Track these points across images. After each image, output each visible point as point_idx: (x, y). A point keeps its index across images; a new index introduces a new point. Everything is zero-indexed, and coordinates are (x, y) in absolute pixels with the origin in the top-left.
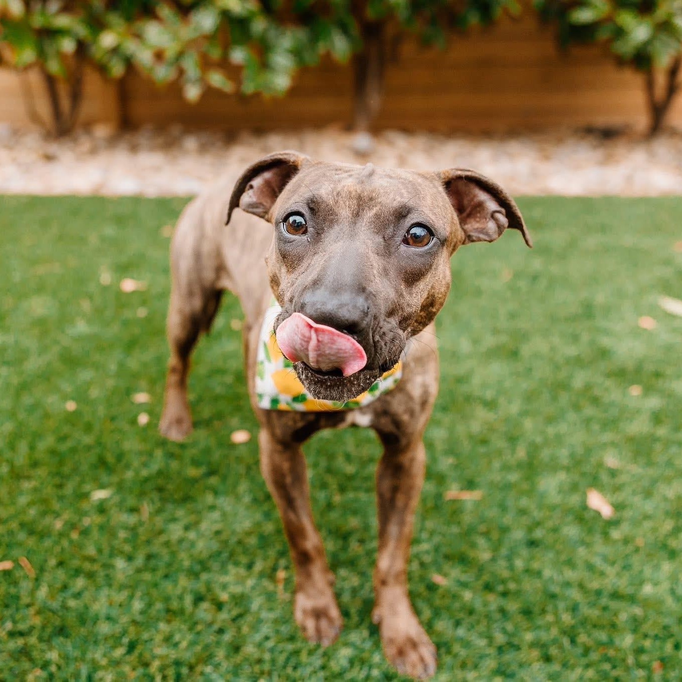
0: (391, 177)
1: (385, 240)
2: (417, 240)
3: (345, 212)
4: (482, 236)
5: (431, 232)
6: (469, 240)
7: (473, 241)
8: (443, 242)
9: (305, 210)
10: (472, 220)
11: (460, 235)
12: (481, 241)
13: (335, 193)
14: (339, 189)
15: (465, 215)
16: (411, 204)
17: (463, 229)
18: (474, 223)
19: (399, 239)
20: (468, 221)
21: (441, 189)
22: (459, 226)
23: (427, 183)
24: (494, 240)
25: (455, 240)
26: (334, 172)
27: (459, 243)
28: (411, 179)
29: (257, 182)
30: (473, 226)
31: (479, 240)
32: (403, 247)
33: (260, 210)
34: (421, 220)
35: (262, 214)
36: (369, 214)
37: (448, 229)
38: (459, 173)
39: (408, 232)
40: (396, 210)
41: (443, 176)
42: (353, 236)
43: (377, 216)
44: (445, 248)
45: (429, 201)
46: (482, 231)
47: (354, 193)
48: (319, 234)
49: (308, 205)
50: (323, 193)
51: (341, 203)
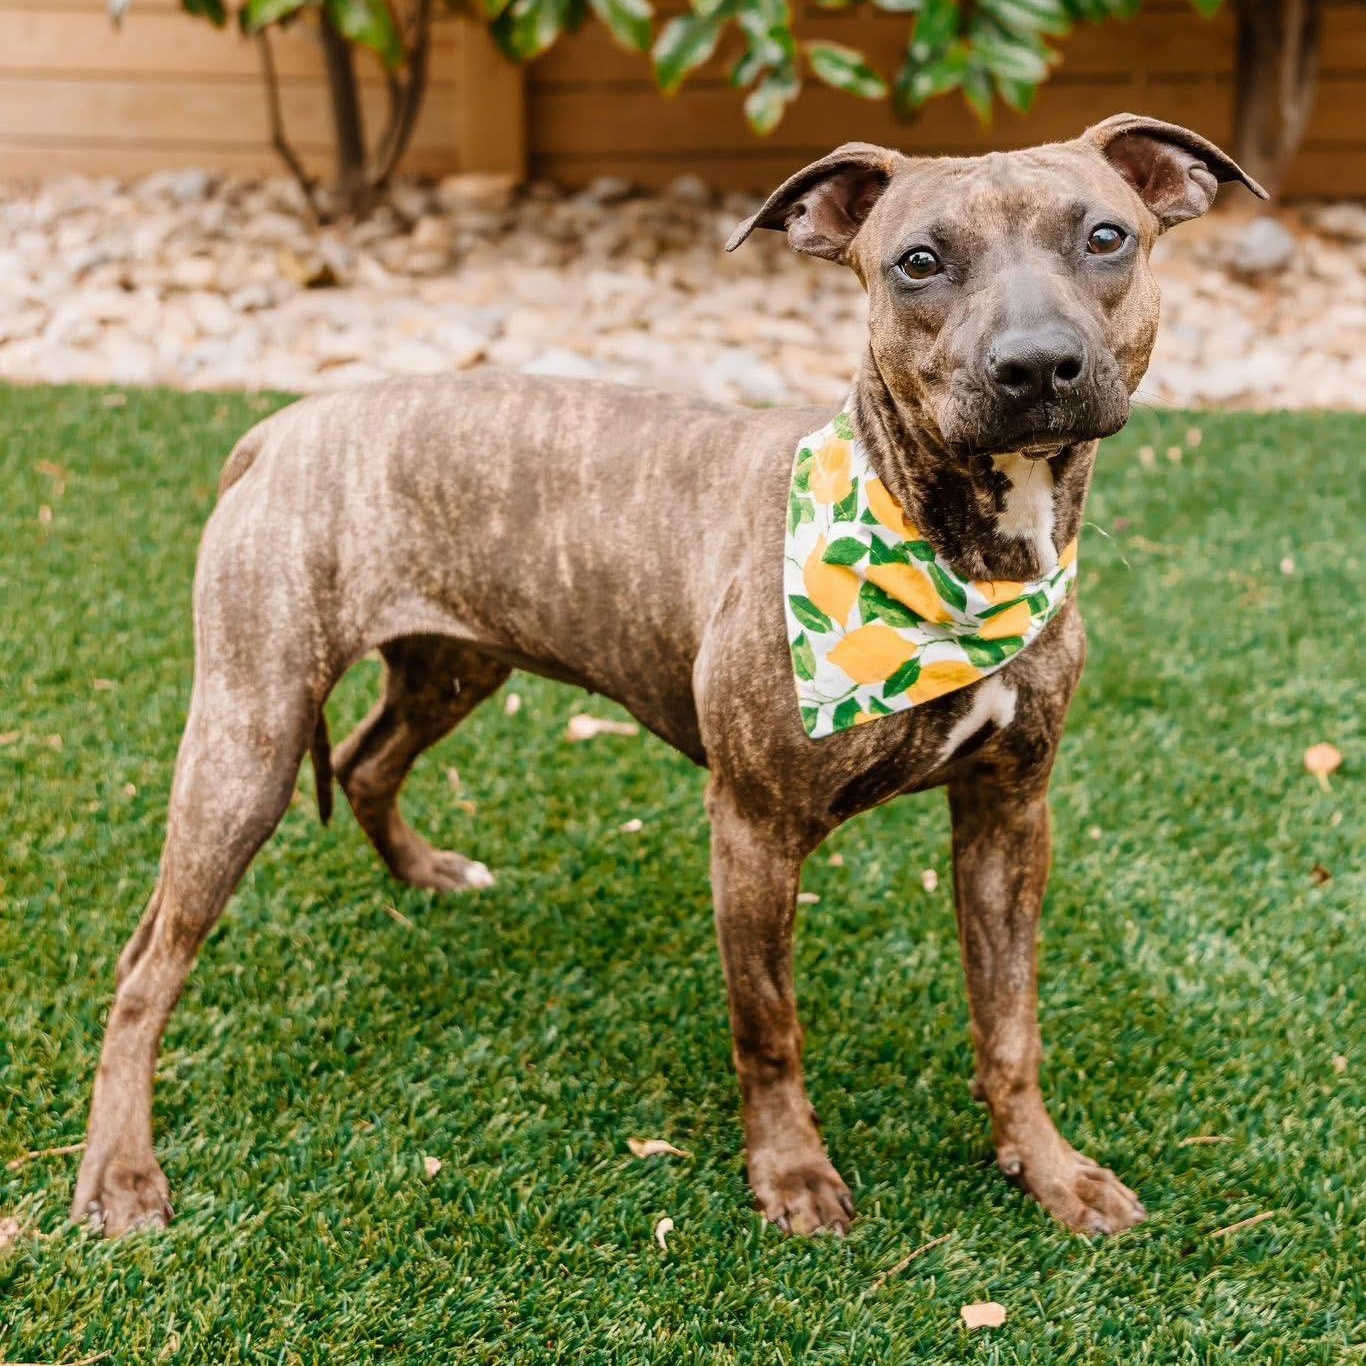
1: (1063, 255)
2: (1104, 246)
3: (992, 232)
4: (1183, 213)
5: (1122, 234)
6: (1165, 225)
7: (1172, 225)
8: (1137, 239)
9: (929, 243)
10: (1162, 191)
11: (1153, 223)
12: (1182, 220)
13: (968, 209)
14: (971, 201)
15: (1149, 186)
16: (1082, 199)
17: (1153, 211)
19: (1081, 250)
20: (1157, 195)
22: (1146, 210)
25: (1149, 232)
27: (1154, 235)
29: (812, 200)
30: (1166, 202)
31: (1180, 220)
32: (1090, 256)
33: (824, 247)
34: (1106, 218)
35: (833, 255)
36: (1028, 227)
37: (1136, 220)
38: (1118, 129)
39: (1091, 237)
40: (1067, 213)
41: (1098, 142)
42: (1017, 257)
43: (1042, 228)
44: (1140, 248)
46: (1181, 204)
47: (994, 203)
48: (964, 271)
49: (933, 236)
50: (952, 212)
51: (981, 220)
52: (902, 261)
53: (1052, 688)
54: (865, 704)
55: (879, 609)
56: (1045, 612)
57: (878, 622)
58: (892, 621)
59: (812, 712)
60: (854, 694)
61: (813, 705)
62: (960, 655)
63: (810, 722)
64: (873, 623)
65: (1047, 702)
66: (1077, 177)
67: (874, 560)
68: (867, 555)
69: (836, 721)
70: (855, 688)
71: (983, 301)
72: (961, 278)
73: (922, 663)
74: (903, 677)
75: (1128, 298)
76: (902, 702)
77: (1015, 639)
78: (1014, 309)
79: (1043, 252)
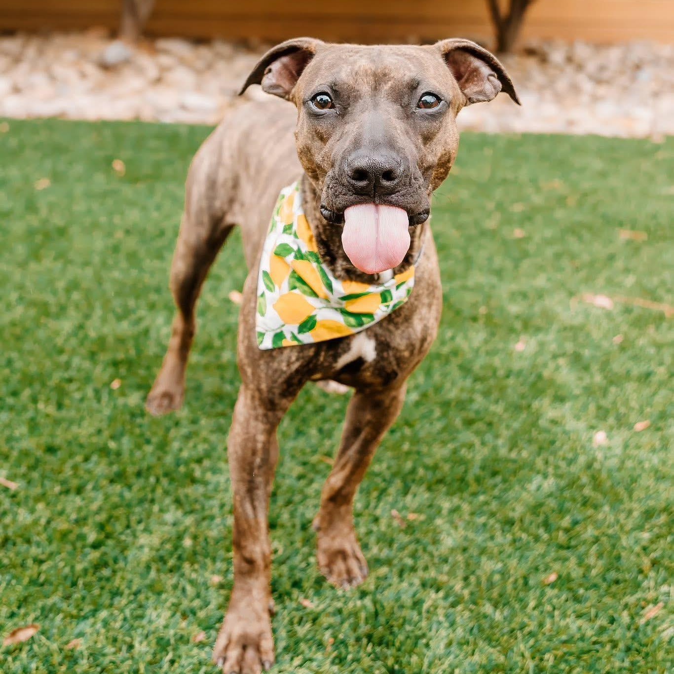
0: (398, 55)
1: (402, 107)
2: (427, 105)
3: (365, 88)
4: (481, 98)
5: (439, 99)
6: (470, 101)
7: (473, 102)
8: (449, 104)
9: (329, 91)
10: (471, 84)
11: (462, 99)
12: (480, 101)
13: (354, 73)
14: (356, 69)
15: (463, 80)
16: (419, 77)
17: (463, 93)
18: (472, 87)
19: (413, 105)
20: (467, 85)
21: (441, 61)
22: (459, 91)
23: (429, 56)
24: (492, 99)
25: (458, 102)
26: (347, 54)
27: (461, 105)
28: (415, 54)
29: (276, 66)
30: (471, 89)
31: (479, 101)
33: (280, 91)
34: (430, 89)
35: (283, 95)
36: (386, 87)
37: (451, 93)
38: (457, 44)
39: (420, 100)
40: (408, 83)
41: (442, 49)
42: (376, 105)
43: (393, 89)
44: (450, 109)
45: (432, 71)
46: (481, 92)
47: (369, 71)
48: (345, 109)
49: (331, 88)
50: (344, 75)
51: (360, 80)
52: (313, 99)
53: (402, 347)
54: (288, 336)
55: (298, 284)
56: (391, 304)
57: (297, 291)
58: (304, 292)
59: (262, 335)
60: (284, 329)
61: (263, 331)
62: (339, 318)
63: (261, 339)
64: (294, 291)
65: (398, 354)
66: (421, 65)
67: (296, 257)
68: (293, 254)
69: (274, 342)
70: (283, 326)
71: (351, 128)
72: (344, 113)
73: (318, 318)
74: (308, 325)
75: (439, 136)
76: (308, 338)
77: (370, 315)
78: (366, 138)
79: (391, 105)
